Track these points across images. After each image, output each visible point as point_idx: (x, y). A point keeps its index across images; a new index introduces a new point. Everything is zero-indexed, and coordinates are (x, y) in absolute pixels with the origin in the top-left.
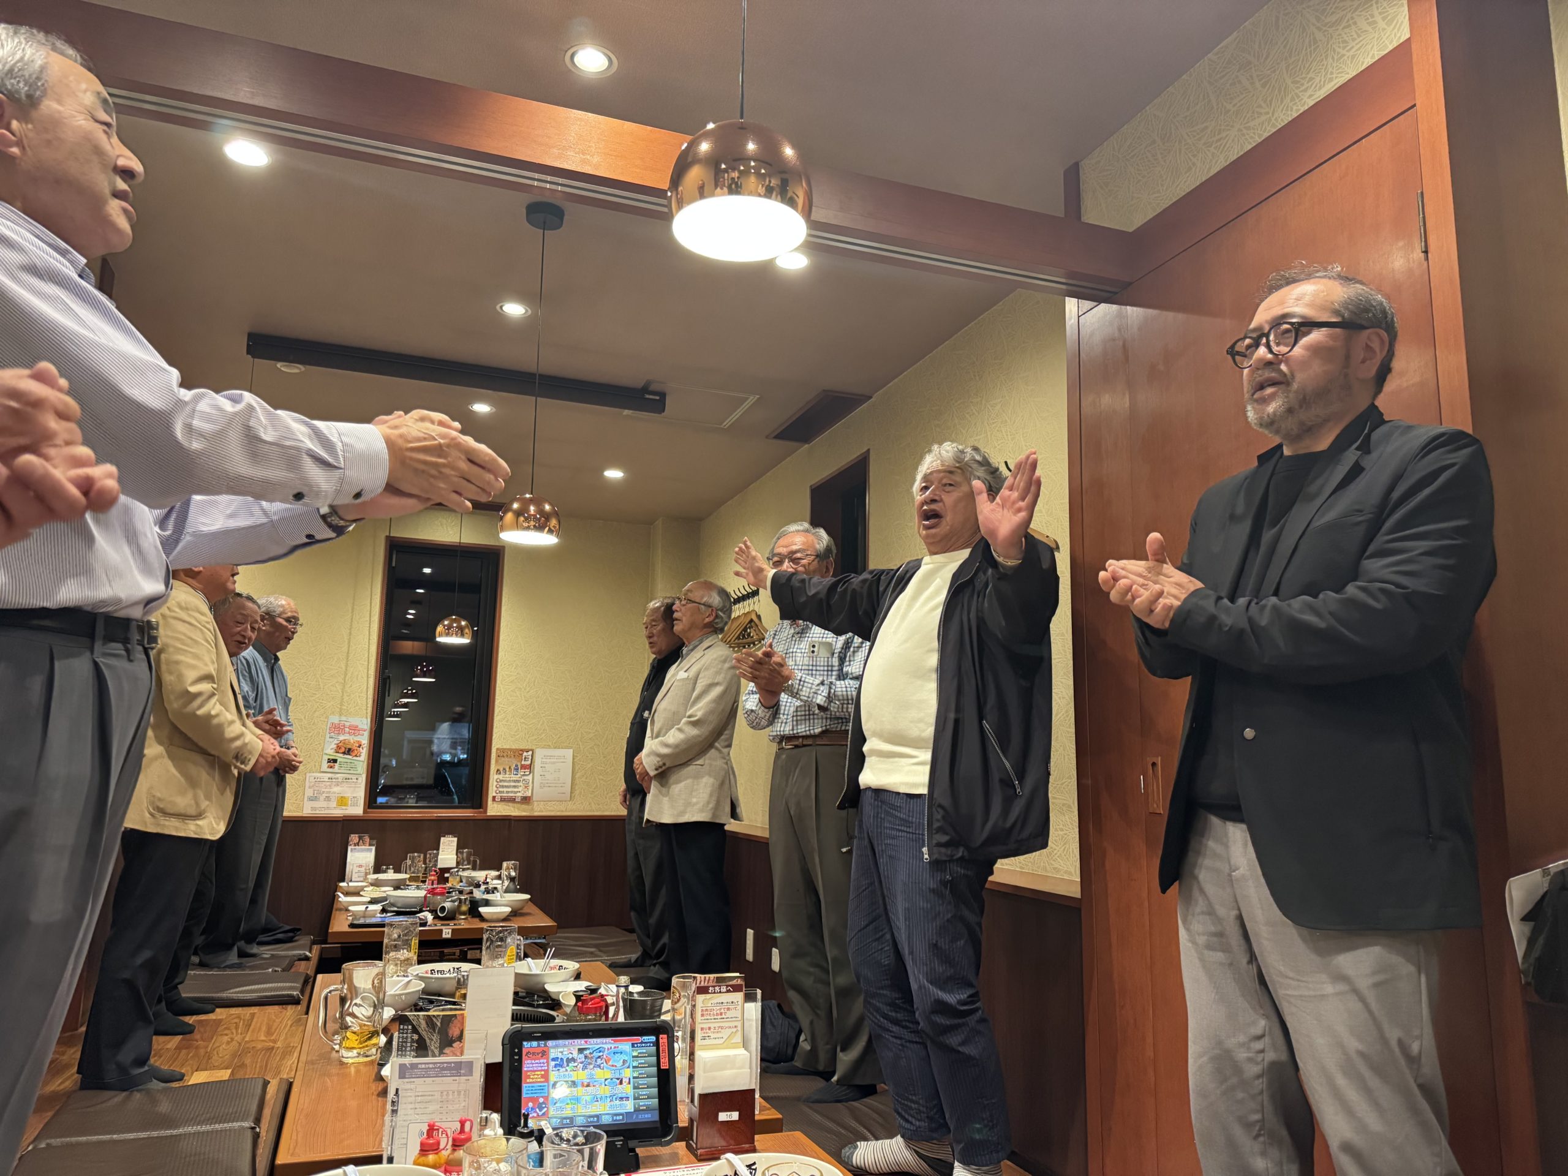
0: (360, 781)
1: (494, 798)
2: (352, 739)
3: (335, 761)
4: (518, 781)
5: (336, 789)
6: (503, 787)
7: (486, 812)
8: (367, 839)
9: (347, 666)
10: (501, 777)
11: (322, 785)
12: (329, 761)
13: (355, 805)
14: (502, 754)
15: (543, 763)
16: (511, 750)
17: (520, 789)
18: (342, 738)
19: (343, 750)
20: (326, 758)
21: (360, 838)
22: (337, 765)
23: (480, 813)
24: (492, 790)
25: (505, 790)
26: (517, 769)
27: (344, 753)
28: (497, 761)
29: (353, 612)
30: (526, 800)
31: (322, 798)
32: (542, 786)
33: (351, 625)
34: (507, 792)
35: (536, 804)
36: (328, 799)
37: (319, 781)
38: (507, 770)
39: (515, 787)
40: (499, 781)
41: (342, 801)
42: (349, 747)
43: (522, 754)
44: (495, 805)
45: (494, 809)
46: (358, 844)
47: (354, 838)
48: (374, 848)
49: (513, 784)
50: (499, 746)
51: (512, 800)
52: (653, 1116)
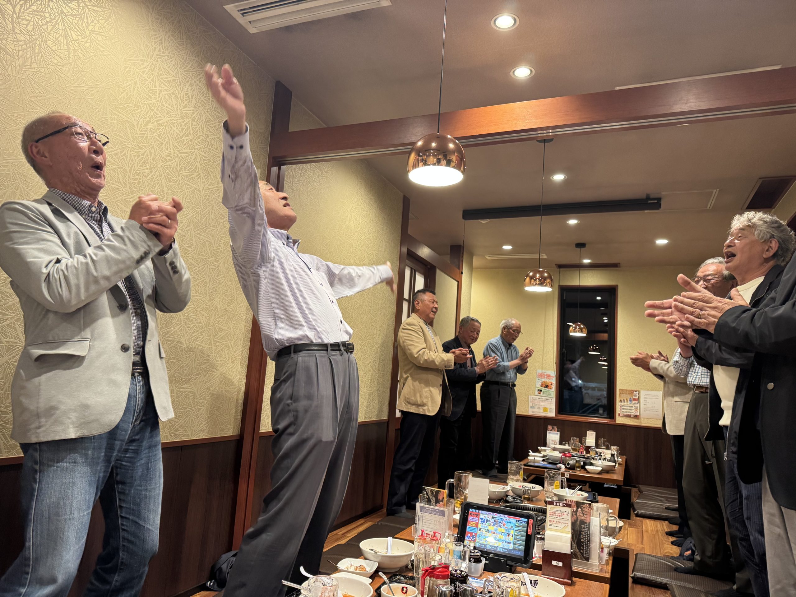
0: (553, 401)
1: (619, 414)
2: (548, 381)
3: (541, 391)
4: (632, 407)
5: (542, 404)
6: (623, 409)
7: (615, 421)
8: (556, 429)
9: (544, 347)
10: (622, 404)
11: (536, 401)
12: (539, 390)
13: (551, 412)
14: (622, 391)
15: (645, 398)
16: (627, 390)
17: (633, 411)
18: (543, 380)
19: (544, 386)
20: (537, 389)
21: (553, 428)
22: (542, 393)
23: (612, 421)
24: (618, 410)
25: (625, 411)
26: (631, 401)
27: (545, 387)
28: (620, 396)
29: (545, 322)
30: (636, 417)
31: (536, 407)
32: (645, 410)
33: (545, 328)
34: (626, 412)
35: (642, 419)
36: (539, 408)
37: (534, 400)
38: (626, 400)
39: (630, 409)
40: (621, 406)
41: (545, 410)
42: (547, 384)
43: (633, 393)
44: (620, 418)
45: (620, 420)
46: (552, 430)
47: (550, 427)
48: (559, 433)
49: (629, 408)
50: (621, 388)
51: (629, 416)
52: (521, 554)
